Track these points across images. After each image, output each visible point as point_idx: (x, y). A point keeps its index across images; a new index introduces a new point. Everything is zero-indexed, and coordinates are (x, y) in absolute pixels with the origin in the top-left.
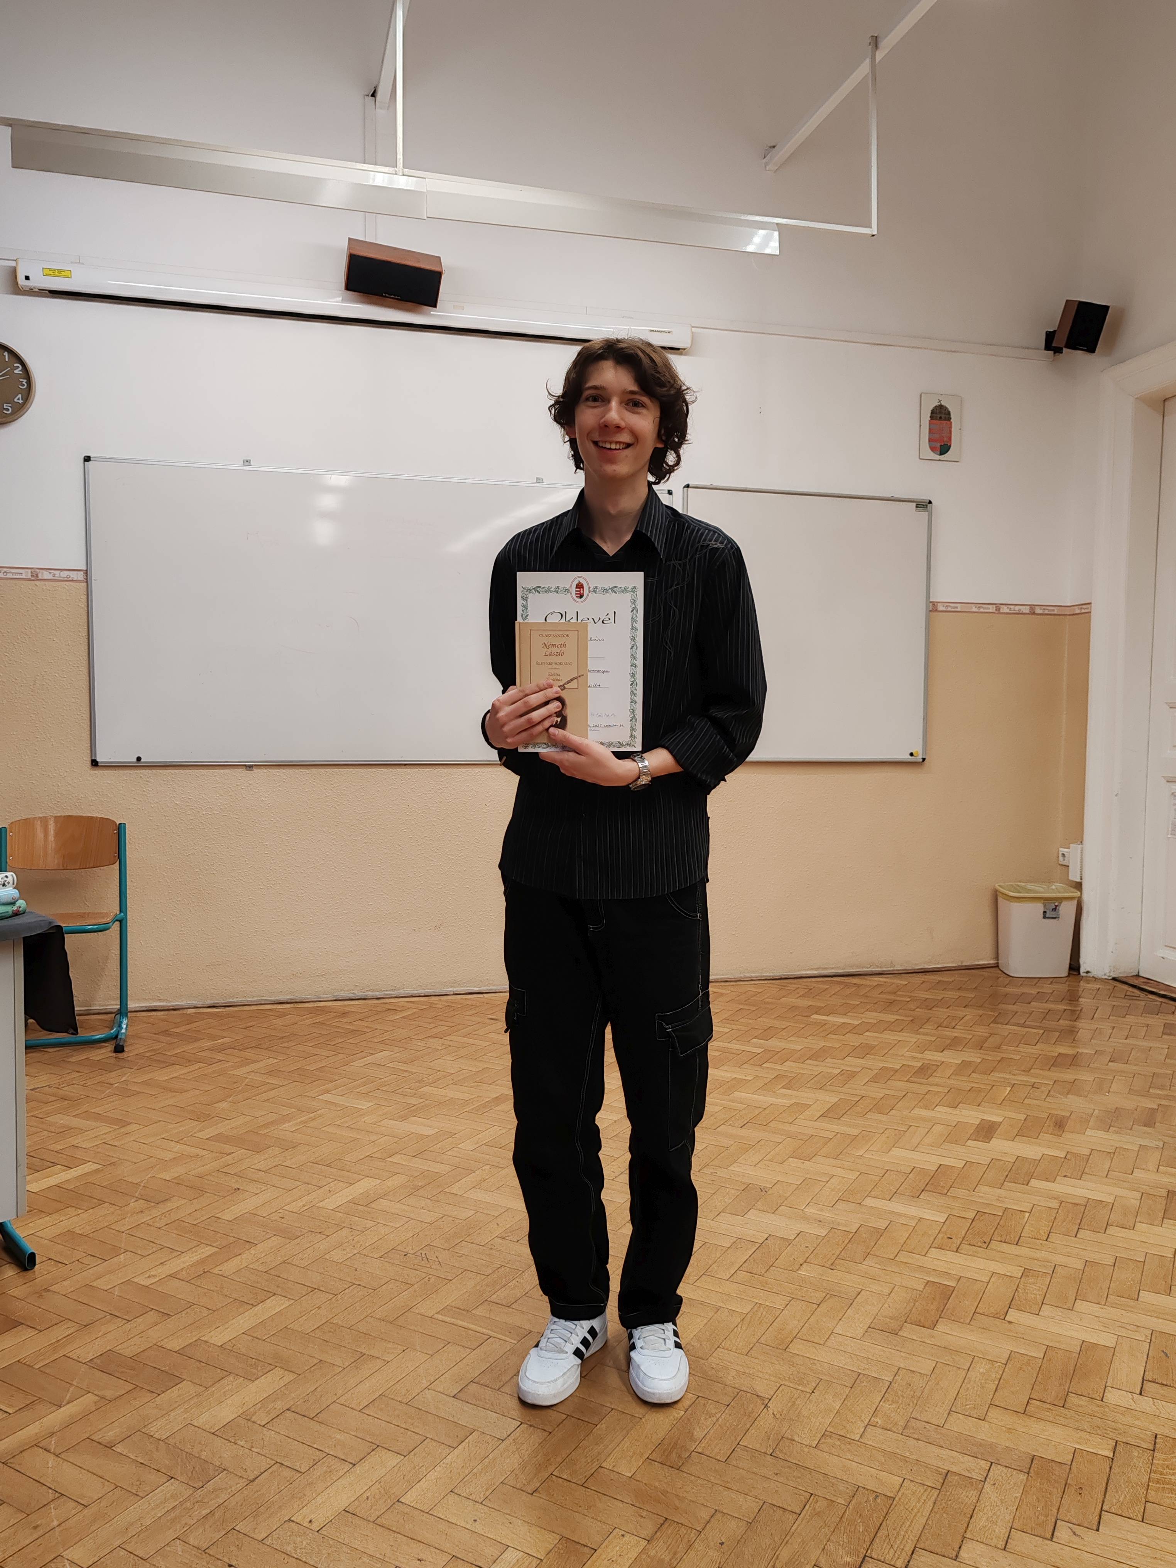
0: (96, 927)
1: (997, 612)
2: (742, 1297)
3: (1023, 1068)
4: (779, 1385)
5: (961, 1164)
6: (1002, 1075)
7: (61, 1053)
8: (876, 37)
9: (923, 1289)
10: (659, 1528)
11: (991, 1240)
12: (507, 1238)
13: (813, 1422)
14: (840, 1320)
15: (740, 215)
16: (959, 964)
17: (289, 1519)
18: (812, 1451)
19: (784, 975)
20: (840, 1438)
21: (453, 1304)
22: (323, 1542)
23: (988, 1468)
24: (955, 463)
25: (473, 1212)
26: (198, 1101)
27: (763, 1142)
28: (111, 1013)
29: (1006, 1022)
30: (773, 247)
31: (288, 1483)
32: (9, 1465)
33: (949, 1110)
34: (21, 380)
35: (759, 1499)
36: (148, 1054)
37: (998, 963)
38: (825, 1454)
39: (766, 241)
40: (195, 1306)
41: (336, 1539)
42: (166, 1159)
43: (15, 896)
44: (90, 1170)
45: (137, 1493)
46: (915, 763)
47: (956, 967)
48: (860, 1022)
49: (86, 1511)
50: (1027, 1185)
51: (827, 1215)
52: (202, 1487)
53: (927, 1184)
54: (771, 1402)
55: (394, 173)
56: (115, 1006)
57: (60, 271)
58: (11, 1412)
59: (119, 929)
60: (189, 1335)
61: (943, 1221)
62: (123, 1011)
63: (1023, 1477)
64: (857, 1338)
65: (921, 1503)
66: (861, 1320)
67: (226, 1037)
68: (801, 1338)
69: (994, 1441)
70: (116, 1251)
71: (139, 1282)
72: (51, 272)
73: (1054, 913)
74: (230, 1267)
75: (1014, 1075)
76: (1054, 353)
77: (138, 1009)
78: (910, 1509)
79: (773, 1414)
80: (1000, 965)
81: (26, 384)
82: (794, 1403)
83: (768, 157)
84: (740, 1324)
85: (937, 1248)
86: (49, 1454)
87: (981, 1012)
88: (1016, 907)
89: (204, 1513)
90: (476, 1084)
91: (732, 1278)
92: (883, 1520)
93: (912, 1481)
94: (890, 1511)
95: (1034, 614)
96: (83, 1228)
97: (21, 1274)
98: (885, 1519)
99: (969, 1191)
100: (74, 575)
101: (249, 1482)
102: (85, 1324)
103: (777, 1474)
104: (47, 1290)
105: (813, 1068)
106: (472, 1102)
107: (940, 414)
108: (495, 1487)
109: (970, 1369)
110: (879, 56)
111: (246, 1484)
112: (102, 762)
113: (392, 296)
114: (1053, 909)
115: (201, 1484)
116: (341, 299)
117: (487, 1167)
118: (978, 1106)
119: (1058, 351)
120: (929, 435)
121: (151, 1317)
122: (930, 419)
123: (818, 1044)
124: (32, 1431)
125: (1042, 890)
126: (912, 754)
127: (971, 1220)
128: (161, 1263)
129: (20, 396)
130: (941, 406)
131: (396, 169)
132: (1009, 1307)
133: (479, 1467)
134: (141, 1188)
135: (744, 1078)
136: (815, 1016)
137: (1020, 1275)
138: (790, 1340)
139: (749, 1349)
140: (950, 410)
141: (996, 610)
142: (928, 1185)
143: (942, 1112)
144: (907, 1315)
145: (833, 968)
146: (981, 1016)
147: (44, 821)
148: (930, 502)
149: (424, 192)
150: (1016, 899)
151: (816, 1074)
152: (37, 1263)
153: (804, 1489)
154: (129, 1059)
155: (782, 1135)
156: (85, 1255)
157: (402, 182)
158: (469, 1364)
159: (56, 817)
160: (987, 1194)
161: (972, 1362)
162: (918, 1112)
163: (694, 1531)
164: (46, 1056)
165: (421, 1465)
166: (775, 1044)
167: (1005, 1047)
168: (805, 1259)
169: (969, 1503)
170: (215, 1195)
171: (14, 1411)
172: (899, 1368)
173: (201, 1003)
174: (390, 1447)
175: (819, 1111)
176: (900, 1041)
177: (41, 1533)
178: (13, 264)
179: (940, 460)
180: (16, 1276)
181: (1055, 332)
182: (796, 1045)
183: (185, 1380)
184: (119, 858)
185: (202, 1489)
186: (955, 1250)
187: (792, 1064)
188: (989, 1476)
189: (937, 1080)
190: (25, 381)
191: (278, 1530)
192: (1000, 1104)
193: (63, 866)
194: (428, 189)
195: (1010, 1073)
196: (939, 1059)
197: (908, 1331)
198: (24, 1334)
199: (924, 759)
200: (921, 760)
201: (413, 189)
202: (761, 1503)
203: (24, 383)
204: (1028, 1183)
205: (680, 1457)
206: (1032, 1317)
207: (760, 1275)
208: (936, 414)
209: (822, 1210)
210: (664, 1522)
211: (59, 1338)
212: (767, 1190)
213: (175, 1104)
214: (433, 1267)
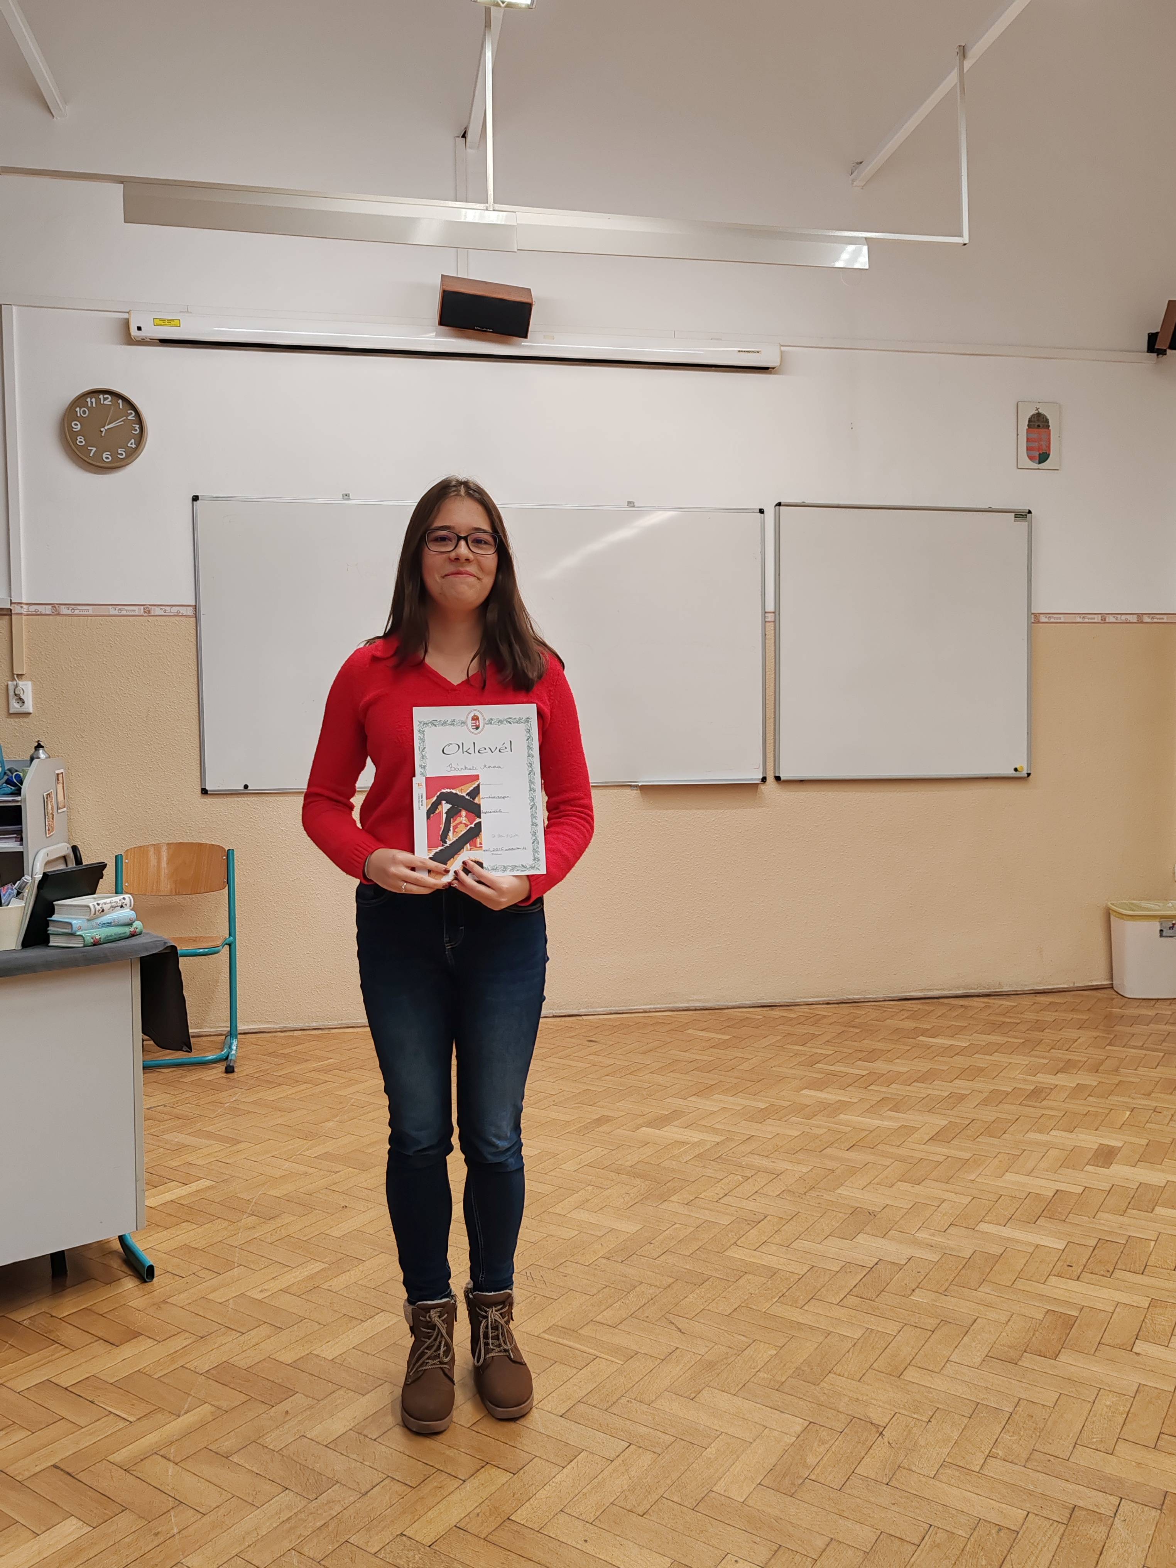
0: (207, 950)
1: (1102, 622)
2: (853, 1322)
3: (1143, 1092)
4: (893, 1413)
5: (1079, 1190)
6: (1121, 1099)
7: (175, 1073)
8: (964, 47)
9: (1043, 1318)
10: (773, 1555)
11: (1114, 1269)
12: (611, 1258)
13: (931, 1452)
14: (956, 1347)
15: (827, 231)
16: (1071, 985)
17: (401, 1533)
18: (932, 1482)
19: (888, 997)
20: (959, 1468)
21: (559, 1324)
22: (435, 1557)
23: (1118, 1504)
24: (1056, 471)
25: (577, 1232)
26: (305, 1121)
27: (870, 1165)
28: (222, 1035)
29: (1124, 1044)
30: (862, 261)
31: (400, 1497)
32: (131, 1472)
33: (1064, 1134)
34: (134, 425)
35: (876, 1529)
36: (257, 1075)
37: (1112, 984)
38: (944, 1485)
39: (856, 255)
40: (306, 1320)
41: (448, 1554)
42: (276, 1177)
43: (132, 917)
44: (204, 1187)
45: (254, 1503)
46: (1019, 778)
47: (1067, 988)
48: (968, 1044)
49: (204, 1519)
50: (1152, 1212)
51: (938, 1239)
52: (316, 1499)
53: (1043, 1211)
54: (886, 1430)
55: (485, 208)
56: (225, 1026)
57: (170, 321)
58: (132, 1420)
59: (228, 953)
60: (301, 1348)
61: (1063, 1248)
62: (233, 1032)
63: (1155, 1513)
64: (974, 1366)
65: (1047, 1538)
66: (978, 1348)
67: (331, 1058)
68: (915, 1365)
69: (1123, 1476)
70: (230, 1265)
71: (252, 1296)
72: (161, 322)
73: (1171, 931)
74: (338, 1283)
75: (1133, 1098)
76: (1158, 355)
77: (247, 1031)
78: (1036, 1544)
79: (889, 1442)
80: (1114, 986)
81: (138, 430)
82: (910, 1432)
83: (855, 173)
84: (852, 1350)
85: (1057, 1276)
86: (168, 1462)
87: (1095, 1034)
88: (1130, 925)
89: (319, 1524)
90: (576, 1105)
91: (842, 1302)
92: (1007, 1554)
93: (1036, 1515)
94: (1014, 1545)
95: (1142, 622)
96: (198, 1243)
97: (141, 1286)
98: (1010, 1553)
99: (1089, 1218)
100: (183, 611)
101: (361, 1495)
102: (201, 1336)
103: (894, 1504)
104: (165, 1302)
105: (920, 1090)
106: (574, 1124)
107: (1038, 422)
108: (605, 1507)
109: (1096, 1402)
110: (967, 64)
111: (358, 1497)
112: (211, 791)
113: (484, 329)
114: (1170, 928)
115: (314, 1496)
116: (434, 334)
117: (590, 1188)
118: (1096, 1130)
119: (1161, 352)
120: (1027, 444)
121: (264, 1330)
122: (1027, 427)
123: (924, 1066)
124: (152, 1439)
125: (1157, 907)
126: (1016, 770)
127: (1092, 1248)
128: (273, 1278)
129: (133, 441)
130: (1039, 414)
131: (487, 205)
132: (1137, 1339)
133: (588, 1487)
134: (253, 1204)
135: (850, 1100)
136: (921, 1038)
137: (1147, 1305)
138: (903, 1366)
139: (861, 1375)
140: (1048, 417)
141: (1102, 620)
142: (1045, 1211)
143: (1058, 1136)
144: (1026, 1345)
145: (938, 990)
146: (1096, 1038)
147: (157, 848)
148: (1030, 512)
149: (514, 226)
150: (1130, 917)
151: (924, 1096)
152: (155, 1275)
153: (923, 1520)
154: (238, 1079)
155: (892, 1158)
156: (200, 1268)
157: (493, 217)
158: (577, 1384)
159: (168, 844)
160: (1108, 1221)
161: (1098, 1394)
162: (1033, 1136)
163: (809, 1559)
164: (161, 1077)
165: (530, 1483)
166: (880, 1066)
167: (1122, 1070)
168: (917, 1284)
169: (1098, 1539)
170: (324, 1211)
171: (135, 1419)
172: (1020, 1399)
173: (307, 1025)
174: (499, 1464)
175: (928, 1134)
176: (1010, 1063)
177: (162, 1539)
178: (126, 316)
179: (1039, 469)
180: (136, 1288)
181: (1157, 333)
182: (901, 1067)
183: (297, 1392)
184: (228, 883)
185: (316, 1500)
186: (1076, 1278)
187: (898, 1086)
188: (1119, 1512)
189: (1051, 1103)
190: (138, 426)
191: (390, 1543)
192: (1120, 1129)
193: (176, 892)
194: (518, 222)
195: (1129, 1097)
196: (1053, 1082)
197: (1028, 1361)
198: (143, 1345)
199: (1029, 775)
200: (1026, 775)
201: (503, 223)
202: (879, 1532)
203: (137, 428)
204: (1153, 1211)
205: (793, 1484)
206: (1161, 1348)
207: (871, 1300)
208: (1034, 422)
209: (933, 1235)
210: (778, 1549)
211: (177, 1349)
212: (876, 1214)
213: (285, 1123)
214: (538, 1286)
